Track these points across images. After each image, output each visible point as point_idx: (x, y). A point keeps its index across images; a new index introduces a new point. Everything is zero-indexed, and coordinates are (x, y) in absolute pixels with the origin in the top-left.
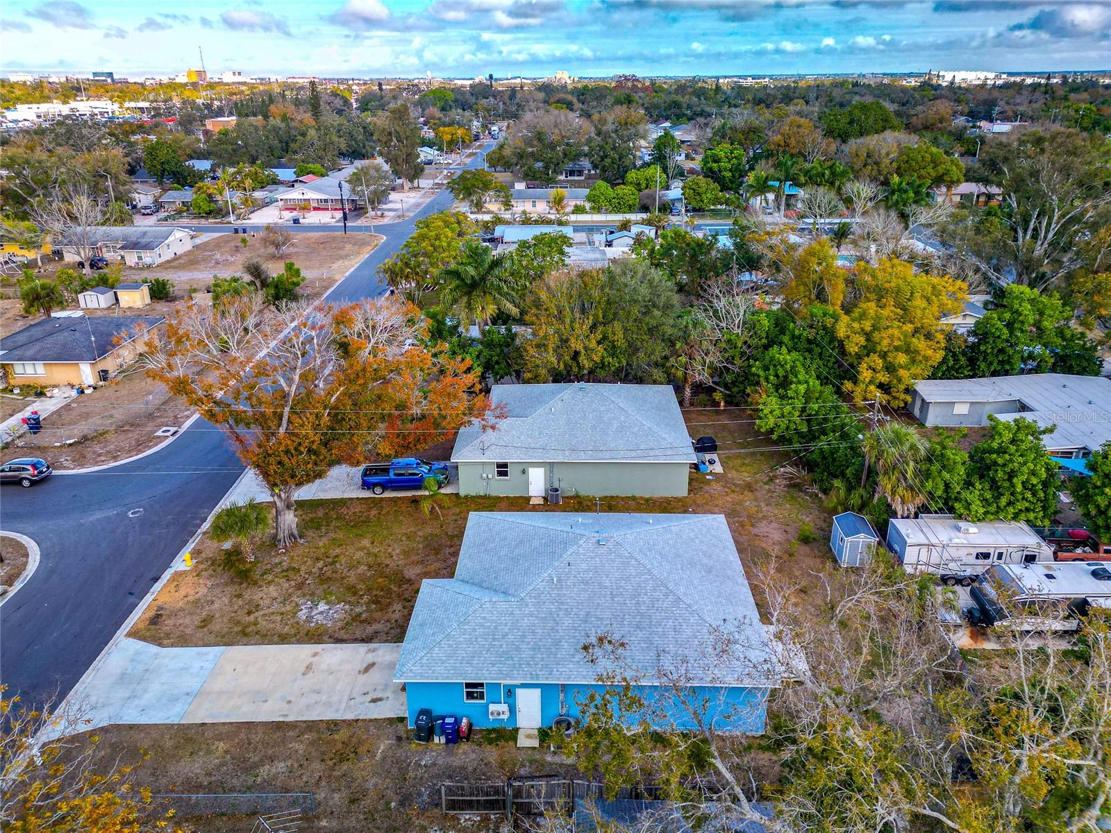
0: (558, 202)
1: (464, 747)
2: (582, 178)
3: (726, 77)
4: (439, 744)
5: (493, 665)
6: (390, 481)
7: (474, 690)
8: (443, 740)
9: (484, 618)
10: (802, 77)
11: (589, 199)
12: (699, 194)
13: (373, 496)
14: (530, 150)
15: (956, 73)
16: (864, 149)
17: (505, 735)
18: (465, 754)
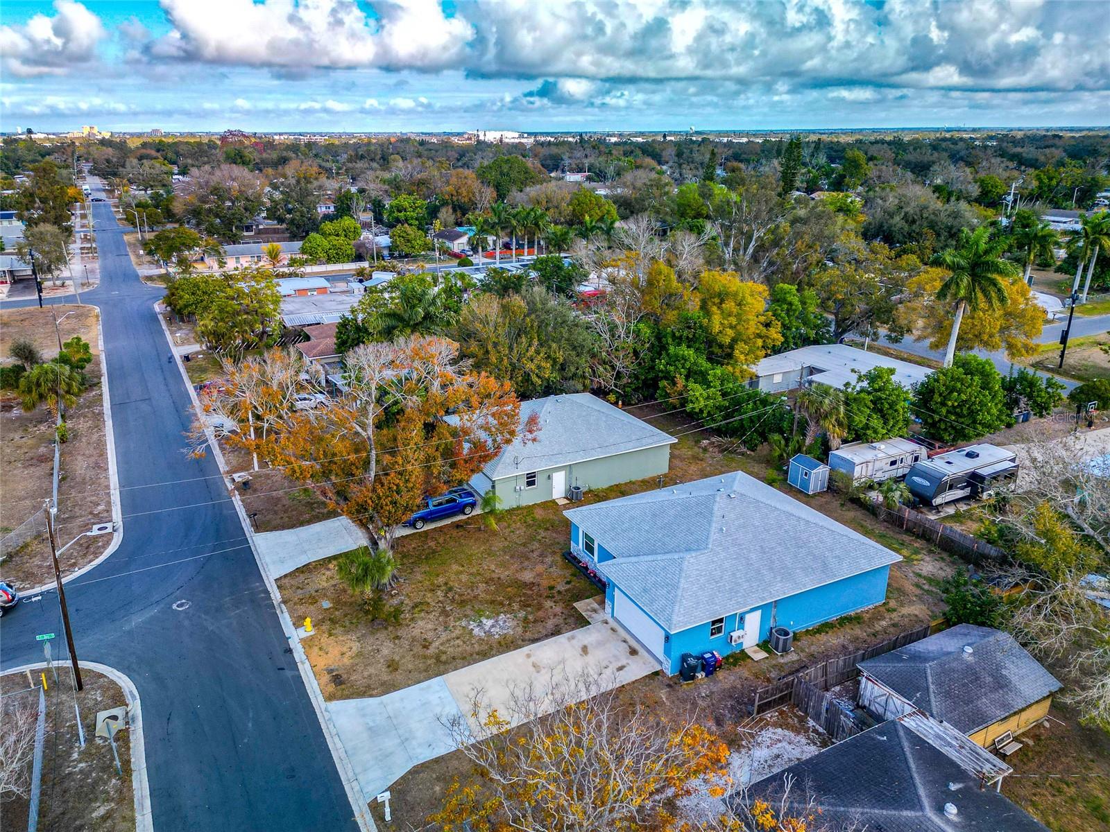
0: (274, 256)
1: (720, 674)
2: (252, 233)
3: (281, 134)
4: (702, 679)
5: (731, 599)
6: (431, 513)
7: (717, 625)
8: (704, 674)
9: (697, 570)
10: (352, 135)
11: (303, 251)
12: (408, 241)
13: (416, 531)
14: (207, 206)
15: (503, 133)
16: (544, 196)
17: (740, 657)
18: (726, 678)
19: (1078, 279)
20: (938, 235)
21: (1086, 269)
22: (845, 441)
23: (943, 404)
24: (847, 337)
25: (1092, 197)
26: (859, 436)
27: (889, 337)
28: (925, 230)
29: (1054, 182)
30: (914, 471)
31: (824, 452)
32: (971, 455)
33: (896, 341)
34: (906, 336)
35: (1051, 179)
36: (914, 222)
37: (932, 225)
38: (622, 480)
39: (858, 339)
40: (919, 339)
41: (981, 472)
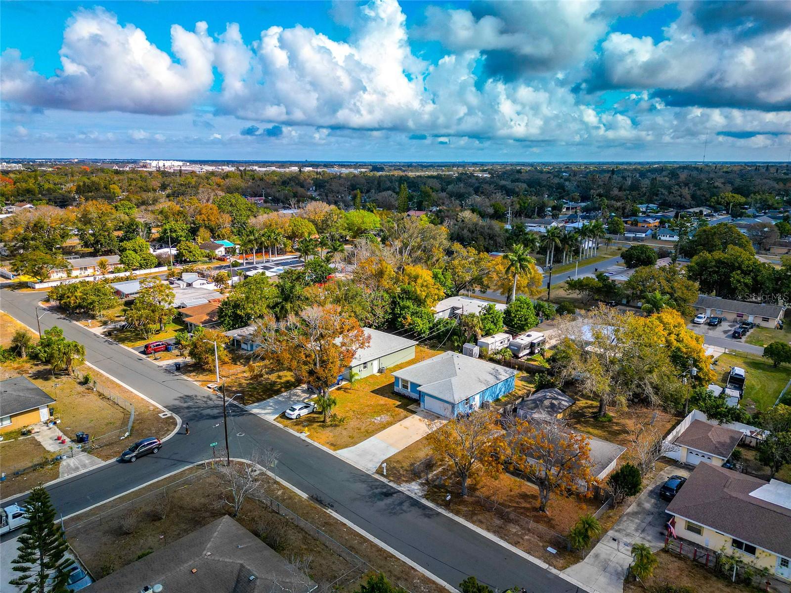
0: (103, 266)
7: (467, 401)
11: (122, 262)
19: (548, 257)
20: (485, 239)
21: (550, 252)
22: (482, 336)
23: (515, 317)
24: (462, 292)
25: (544, 211)
26: (488, 333)
27: (481, 291)
28: (479, 236)
29: (526, 205)
30: (511, 345)
31: (476, 341)
32: (529, 336)
33: (484, 292)
34: (488, 290)
35: (524, 203)
36: (473, 232)
37: (482, 234)
38: (398, 363)
39: (466, 292)
40: (495, 290)
41: (535, 341)
